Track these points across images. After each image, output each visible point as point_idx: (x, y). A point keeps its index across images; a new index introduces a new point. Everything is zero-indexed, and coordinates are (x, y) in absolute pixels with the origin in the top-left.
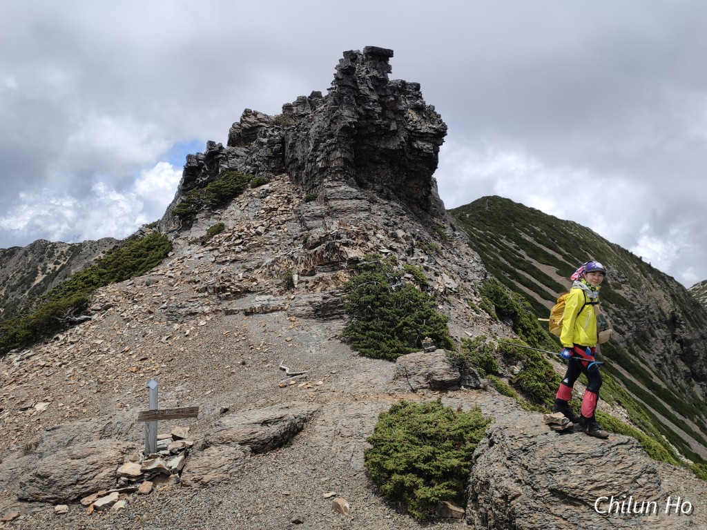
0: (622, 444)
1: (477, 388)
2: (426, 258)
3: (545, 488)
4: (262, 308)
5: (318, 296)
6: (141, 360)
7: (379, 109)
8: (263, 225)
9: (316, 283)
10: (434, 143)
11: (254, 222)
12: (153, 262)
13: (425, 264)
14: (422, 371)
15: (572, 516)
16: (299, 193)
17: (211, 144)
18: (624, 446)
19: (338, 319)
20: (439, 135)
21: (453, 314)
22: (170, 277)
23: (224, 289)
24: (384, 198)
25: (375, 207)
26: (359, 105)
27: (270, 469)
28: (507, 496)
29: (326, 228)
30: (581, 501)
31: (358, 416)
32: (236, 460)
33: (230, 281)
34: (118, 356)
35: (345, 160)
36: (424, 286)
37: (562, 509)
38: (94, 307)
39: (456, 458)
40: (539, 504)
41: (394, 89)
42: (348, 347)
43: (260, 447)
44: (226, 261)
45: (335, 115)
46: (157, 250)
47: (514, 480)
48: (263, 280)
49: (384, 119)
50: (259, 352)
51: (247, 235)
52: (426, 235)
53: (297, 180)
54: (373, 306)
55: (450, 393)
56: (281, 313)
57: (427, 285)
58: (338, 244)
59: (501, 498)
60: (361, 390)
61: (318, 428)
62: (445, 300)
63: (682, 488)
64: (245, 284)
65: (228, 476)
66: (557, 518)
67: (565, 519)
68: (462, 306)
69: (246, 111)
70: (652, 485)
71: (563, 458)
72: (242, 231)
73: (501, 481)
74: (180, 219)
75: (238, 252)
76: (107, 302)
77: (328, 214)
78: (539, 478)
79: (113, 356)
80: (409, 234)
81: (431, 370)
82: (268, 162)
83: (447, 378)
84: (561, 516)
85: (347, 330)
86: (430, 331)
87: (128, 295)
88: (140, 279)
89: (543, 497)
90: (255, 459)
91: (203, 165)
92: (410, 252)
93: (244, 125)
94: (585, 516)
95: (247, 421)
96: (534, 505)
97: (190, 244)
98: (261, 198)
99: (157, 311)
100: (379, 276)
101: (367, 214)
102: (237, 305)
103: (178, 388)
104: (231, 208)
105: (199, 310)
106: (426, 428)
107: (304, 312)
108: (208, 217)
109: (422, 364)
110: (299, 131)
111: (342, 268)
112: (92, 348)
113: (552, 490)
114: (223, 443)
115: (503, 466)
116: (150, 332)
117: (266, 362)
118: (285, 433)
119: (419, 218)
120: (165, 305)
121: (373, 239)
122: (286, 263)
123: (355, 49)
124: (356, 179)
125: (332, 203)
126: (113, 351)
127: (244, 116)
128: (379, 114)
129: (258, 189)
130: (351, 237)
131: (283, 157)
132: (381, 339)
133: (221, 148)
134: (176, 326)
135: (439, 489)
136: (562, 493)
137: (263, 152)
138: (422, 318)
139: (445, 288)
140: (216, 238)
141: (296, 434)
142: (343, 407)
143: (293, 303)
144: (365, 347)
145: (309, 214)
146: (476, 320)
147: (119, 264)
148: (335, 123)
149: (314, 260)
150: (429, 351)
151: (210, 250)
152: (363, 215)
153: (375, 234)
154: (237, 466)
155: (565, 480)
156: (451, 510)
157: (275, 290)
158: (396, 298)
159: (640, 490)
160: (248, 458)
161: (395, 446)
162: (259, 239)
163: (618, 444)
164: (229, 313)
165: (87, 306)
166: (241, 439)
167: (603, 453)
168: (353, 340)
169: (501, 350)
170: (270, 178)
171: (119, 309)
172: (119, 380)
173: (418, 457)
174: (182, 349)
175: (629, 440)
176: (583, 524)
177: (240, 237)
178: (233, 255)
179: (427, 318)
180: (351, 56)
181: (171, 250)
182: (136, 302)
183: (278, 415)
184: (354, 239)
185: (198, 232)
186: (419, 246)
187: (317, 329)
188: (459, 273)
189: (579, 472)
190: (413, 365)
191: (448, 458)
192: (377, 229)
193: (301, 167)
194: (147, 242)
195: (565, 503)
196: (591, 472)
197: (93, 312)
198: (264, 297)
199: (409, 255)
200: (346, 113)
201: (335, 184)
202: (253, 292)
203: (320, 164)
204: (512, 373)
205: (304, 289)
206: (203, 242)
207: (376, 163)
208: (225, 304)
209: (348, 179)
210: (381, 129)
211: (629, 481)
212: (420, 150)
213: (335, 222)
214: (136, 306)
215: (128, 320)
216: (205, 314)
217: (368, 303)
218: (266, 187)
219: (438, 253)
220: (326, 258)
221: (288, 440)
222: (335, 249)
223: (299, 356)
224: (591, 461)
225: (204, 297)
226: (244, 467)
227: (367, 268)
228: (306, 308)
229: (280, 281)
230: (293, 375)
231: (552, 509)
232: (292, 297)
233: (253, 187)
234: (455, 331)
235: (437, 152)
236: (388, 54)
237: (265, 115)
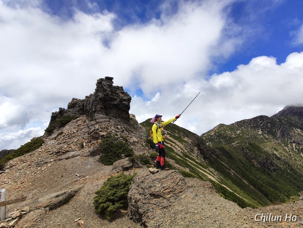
0: (173, 172)
1: (139, 167)
2: (128, 133)
3: (148, 194)
4: (72, 156)
5: (91, 149)
6: (21, 183)
7: (110, 93)
8: (76, 130)
9: (91, 145)
10: (128, 102)
11: (73, 130)
12: (35, 148)
13: (127, 135)
14: (121, 165)
15: (157, 202)
16: (88, 119)
17: (60, 109)
18: (174, 173)
19: (98, 155)
20: (129, 100)
21: (136, 148)
22: (40, 152)
23: (59, 152)
24: (114, 118)
25: (111, 120)
26: (104, 92)
27: (56, 215)
28: (136, 201)
29: (95, 128)
30: (160, 196)
31: (97, 185)
32: (40, 215)
33: (61, 149)
34: (12, 184)
35: (101, 108)
36: (126, 141)
37: (154, 201)
38: (6, 167)
39: (124, 191)
40: (146, 201)
41: (115, 87)
42: (101, 163)
43: (53, 207)
44: (62, 143)
45: (97, 95)
46: (38, 144)
47: (138, 194)
48: (74, 147)
49: (112, 96)
50: (69, 171)
51: (70, 134)
52: (129, 127)
53: (88, 116)
54: (109, 149)
55: (129, 171)
56: (79, 157)
57: (128, 141)
58: (98, 132)
59: (134, 202)
60: (100, 176)
61: (81, 193)
62: (134, 144)
63: (195, 184)
64: (67, 149)
65: (36, 223)
66: (152, 205)
67: (155, 205)
68: (139, 145)
69: (73, 99)
70: (183, 184)
71: (154, 182)
72: (69, 133)
73: (135, 195)
74: (48, 132)
75: (66, 140)
76: (12, 164)
77: (96, 124)
78: (146, 191)
79: (10, 184)
80: (122, 127)
81: (123, 164)
82: (79, 112)
83: (128, 166)
84: (154, 204)
85: (100, 158)
86: (127, 153)
87: (22, 161)
88: (28, 154)
89: (147, 198)
90: (50, 213)
91: (58, 115)
92: (123, 132)
93: (72, 103)
94: (162, 202)
95: (49, 197)
96: (145, 202)
97: (51, 140)
98: (76, 122)
99: (33, 164)
100: (110, 139)
101: (108, 122)
102: (63, 157)
103: (34, 191)
104: (66, 127)
105: (49, 161)
106: (115, 183)
107: (87, 155)
108: (58, 130)
109: (121, 163)
110: (88, 102)
111: (100, 139)
112: (2, 183)
113: (150, 194)
114: (37, 209)
115: (136, 190)
116: (28, 172)
117: (71, 174)
118: (66, 199)
119: (126, 123)
120: (36, 162)
121: (110, 129)
122: (82, 140)
123: (102, 78)
124: (105, 113)
125: (97, 120)
126: (10, 182)
127: (72, 100)
128: (110, 94)
129: (75, 120)
130: (102, 129)
131: (84, 110)
132: (111, 159)
133: (64, 109)
134: (39, 168)
135: (117, 205)
136: (154, 194)
137: (77, 109)
138: (125, 150)
139: (133, 141)
140: (60, 136)
141: (72, 198)
142: (92, 184)
143: (83, 152)
144: (106, 162)
145: (90, 125)
146: (144, 149)
147: (22, 151)
148: (97, 97)
149: (91, 138)
150: (123, 159)
151: (57, 141)
152: (107, 123)
153: (111, 128)
154: (41, 217)
155: (155, 189)
156: (122, 213)
157: (77, 149)
158: (116, 145)
159: (179, 187)
160: (47, 213)
161: (104, 193)
162: (74, 134)
163: (172, 173)
164: (60, 160)
165: (3, 167)
166: (44, 205)
167: (167, 176)
168: (102, 160)
169: (151, 157)
170: (79, 117)
171: (17, 166)
172: (10, 193)
173: (110, 194)
174: (39, 176)
175: (175, 171)
176: (161, 205)
177: (68, 135)
178: (65, 141)
179: (126, 149)
180: (102, 80)
181: (43, 143)
182: (25, 162)
183: (63, 192)
184: (103, 129)
185: (53, 136)
186: (125, 130)
187: (91, 159)
188: (139, 137)
189: (159, 185)
190: (118, 164)
191: (121, 192)
192: (112, 126)
193: (89, 112)
194: (34, 141)
195: (155, 198)
196: (163, 184)
197: (6, 169)
198: (74, 152)
199: (122, 133)
200: (100, 94)
201: (98, 115)
202: (70, 151)
203: (94, 110)
204: (154, 162)
205: (87, 148)
206: (55, 138)
207: (111, 108)
208: (59, 157)
209: (102, 113)
210: (111, 98)
211: (176, 184)
212: (124, 104)
213: (97, 125)
214: (24, 164)
215: (20, 170)
216: (51, 162)
217: (107, 148)
218: (78, 119)
219: (132, 132)
220: (94, 136)
221: (67, 201)
222: (97, 133)
223: (84, 170)
224: (163, 180)
225: (52, 156)
226: (44, 217)
227: (107, 137)
228: (88, 153)
229: (79, 146)
230: (80, 176)
231: (151, 202)
232: (83, 150)
233: (74, 120)
234: (137, 153)
235: (129, 104)
236: (112, 78)
237: (79, 99)
